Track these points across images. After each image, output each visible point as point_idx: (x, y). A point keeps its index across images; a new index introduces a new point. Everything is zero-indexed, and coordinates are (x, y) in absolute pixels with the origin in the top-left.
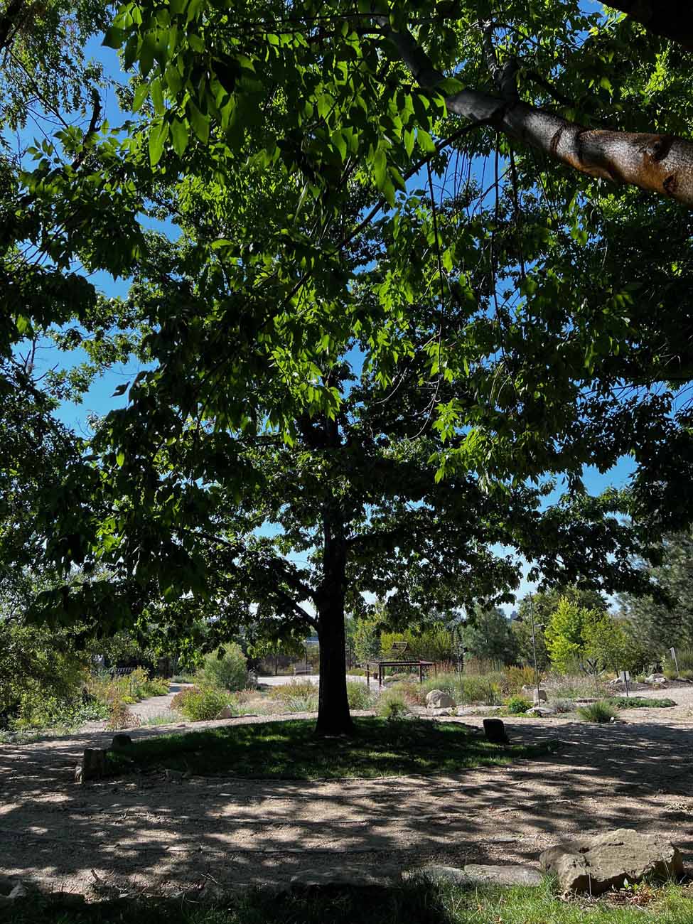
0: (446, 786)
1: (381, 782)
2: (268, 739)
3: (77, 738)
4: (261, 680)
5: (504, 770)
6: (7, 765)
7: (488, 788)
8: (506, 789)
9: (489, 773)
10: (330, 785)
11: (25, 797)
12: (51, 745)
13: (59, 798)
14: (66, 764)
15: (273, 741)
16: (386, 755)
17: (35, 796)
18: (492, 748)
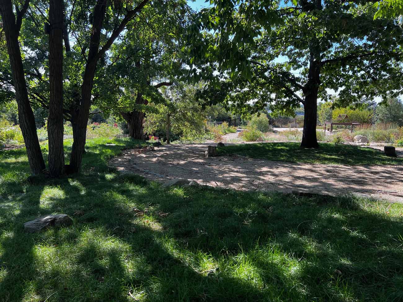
0: (362, 170)
1: (331, 166)
2: (279, 148)
3: (204, 144)
4: (275, 129)
5: (393, 166)
6: (182, 150)
7: (384, 172)
8: (393, 173)
9: (384, 167)
10: (307, 165)
11: (189, 160)
12: (196, 145)
13: (201, 161)
14: (201, 151)
15: (282, 149)
16: (333, 157)
17: (193, 160)
18: (387, 158)
